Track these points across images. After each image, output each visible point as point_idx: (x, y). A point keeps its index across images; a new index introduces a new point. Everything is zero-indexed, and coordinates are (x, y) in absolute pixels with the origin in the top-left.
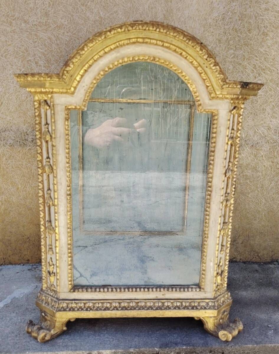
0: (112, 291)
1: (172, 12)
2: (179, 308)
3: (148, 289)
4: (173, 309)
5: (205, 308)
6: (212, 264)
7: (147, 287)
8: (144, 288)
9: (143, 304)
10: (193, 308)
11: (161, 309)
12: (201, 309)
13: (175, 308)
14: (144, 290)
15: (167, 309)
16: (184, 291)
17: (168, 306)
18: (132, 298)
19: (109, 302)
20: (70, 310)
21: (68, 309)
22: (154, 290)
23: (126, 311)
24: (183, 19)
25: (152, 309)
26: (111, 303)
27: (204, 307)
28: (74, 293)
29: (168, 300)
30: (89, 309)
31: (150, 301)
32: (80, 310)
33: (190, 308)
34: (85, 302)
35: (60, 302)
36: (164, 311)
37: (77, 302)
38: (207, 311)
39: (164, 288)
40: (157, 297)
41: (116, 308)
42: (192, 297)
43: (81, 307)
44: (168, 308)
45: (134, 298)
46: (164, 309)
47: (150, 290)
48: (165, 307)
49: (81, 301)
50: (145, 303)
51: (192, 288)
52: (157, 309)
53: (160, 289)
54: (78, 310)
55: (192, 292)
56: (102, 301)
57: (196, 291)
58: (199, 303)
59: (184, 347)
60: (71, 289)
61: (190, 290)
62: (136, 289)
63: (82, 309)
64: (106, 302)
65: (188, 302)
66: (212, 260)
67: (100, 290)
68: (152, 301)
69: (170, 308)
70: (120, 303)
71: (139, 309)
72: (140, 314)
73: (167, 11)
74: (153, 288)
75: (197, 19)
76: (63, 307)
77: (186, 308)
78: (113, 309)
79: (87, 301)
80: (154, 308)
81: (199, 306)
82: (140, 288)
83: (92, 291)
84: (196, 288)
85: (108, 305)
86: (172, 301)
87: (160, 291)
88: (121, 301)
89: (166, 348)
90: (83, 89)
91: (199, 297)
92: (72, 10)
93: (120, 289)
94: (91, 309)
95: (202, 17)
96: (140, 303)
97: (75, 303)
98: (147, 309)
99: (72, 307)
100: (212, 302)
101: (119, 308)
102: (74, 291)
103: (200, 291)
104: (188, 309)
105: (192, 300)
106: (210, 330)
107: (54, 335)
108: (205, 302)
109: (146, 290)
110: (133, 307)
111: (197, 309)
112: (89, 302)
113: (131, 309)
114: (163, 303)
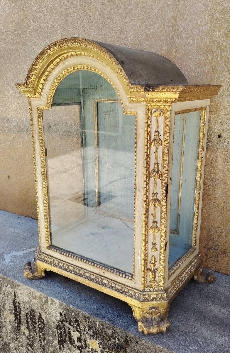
0: (71, 257)
1: (179, 12)
2: (112, 289)
3: (94, 264)
4: (108, 287)
5: (132, 297)
6: (139, 258)
7: (94, 262)
8: (92, 262)
9: (88, 275)
10: (122, 293)
11: (99, 284)
12: (129, 296)
13: (109, 287)
14: (91, 263)
15: (103, 285)
16: (119, 275)
17: (105, 283)
18: (83, 268)
19: (68, 265)
20: (44, 262)
21: (44, 261)
22: (98, 266)
23: (76, 276)
24: (190, 18)
25: (93, 281)
26: (68, 266)
27: (132, 295)
28: (49, 250)
29: (107, 279)
30: (55, 265)
31: (94, 274)
32: (50, 264)
33: (121, 292)
34: (54, 259)
35: (41, 253)
36: (101, 286)
37: (50, 257)
38: (133, 299)
39: (105, 267)
40: (99, 273)
41: (71, 271)
42: (125, 283)
43: (51, 262)
44: (105, 285)
45: (84, 268)
46: (102, 285)
47: (96, 265)
48: (103, 283)
49: (52, 258)
50: (91, 274)
51: (126, 275)
52: (96, 283)
53: (102, 267)
54: (49, 263)
55: (125, 279)
56: (64, 262)
57: (128, 279)
58: (129, 290)
59: (107, 322)
60: (48, 247)
61: (124, 276)
62: (86, 261)
63: (51, 264)
64: (66, 264)
65: (121, 286)
66: (139, 254)
67: (64, 253)
68: (95, 275)
69: (106, 286)
70: (74, 268)
71: (85, 278)
72: (85, 282)
73: (175, 11)
74: (98, 264)
75: (203, 15)
76: (41, 258)
77: (117, 290)
78: (69, 271)
79: (55, 259)
80: (95, 281)
81: (128, 293)
82: (89, 262)
83: (59, 253)
84: (129, 276)
85: (67, 267)
86: (109, 280)
87: (102, 269)
88: (75, 267)
89: (94, 316)
90: (46, 94)
91: (130, 286)
92: (101, 23)
93: (76, 257)
94: (56, 266)
95: (208, 13)
96: (87, 273)
97: (49, 258)
98: (90, 280)
99: (46, 260)
100: (139, 293)
101: (73, 272)
102: (49, 249)
103: (131, 280)
104: (119, 291)
105: (124, 286)
106: (137, 319)
107: (37, 276)
108: (133, 291)
109: (93, 264)
110: (81, 274)
111: (125, 294)
112: (56, 260)
113: (79, 276)
114: (102, 279)
